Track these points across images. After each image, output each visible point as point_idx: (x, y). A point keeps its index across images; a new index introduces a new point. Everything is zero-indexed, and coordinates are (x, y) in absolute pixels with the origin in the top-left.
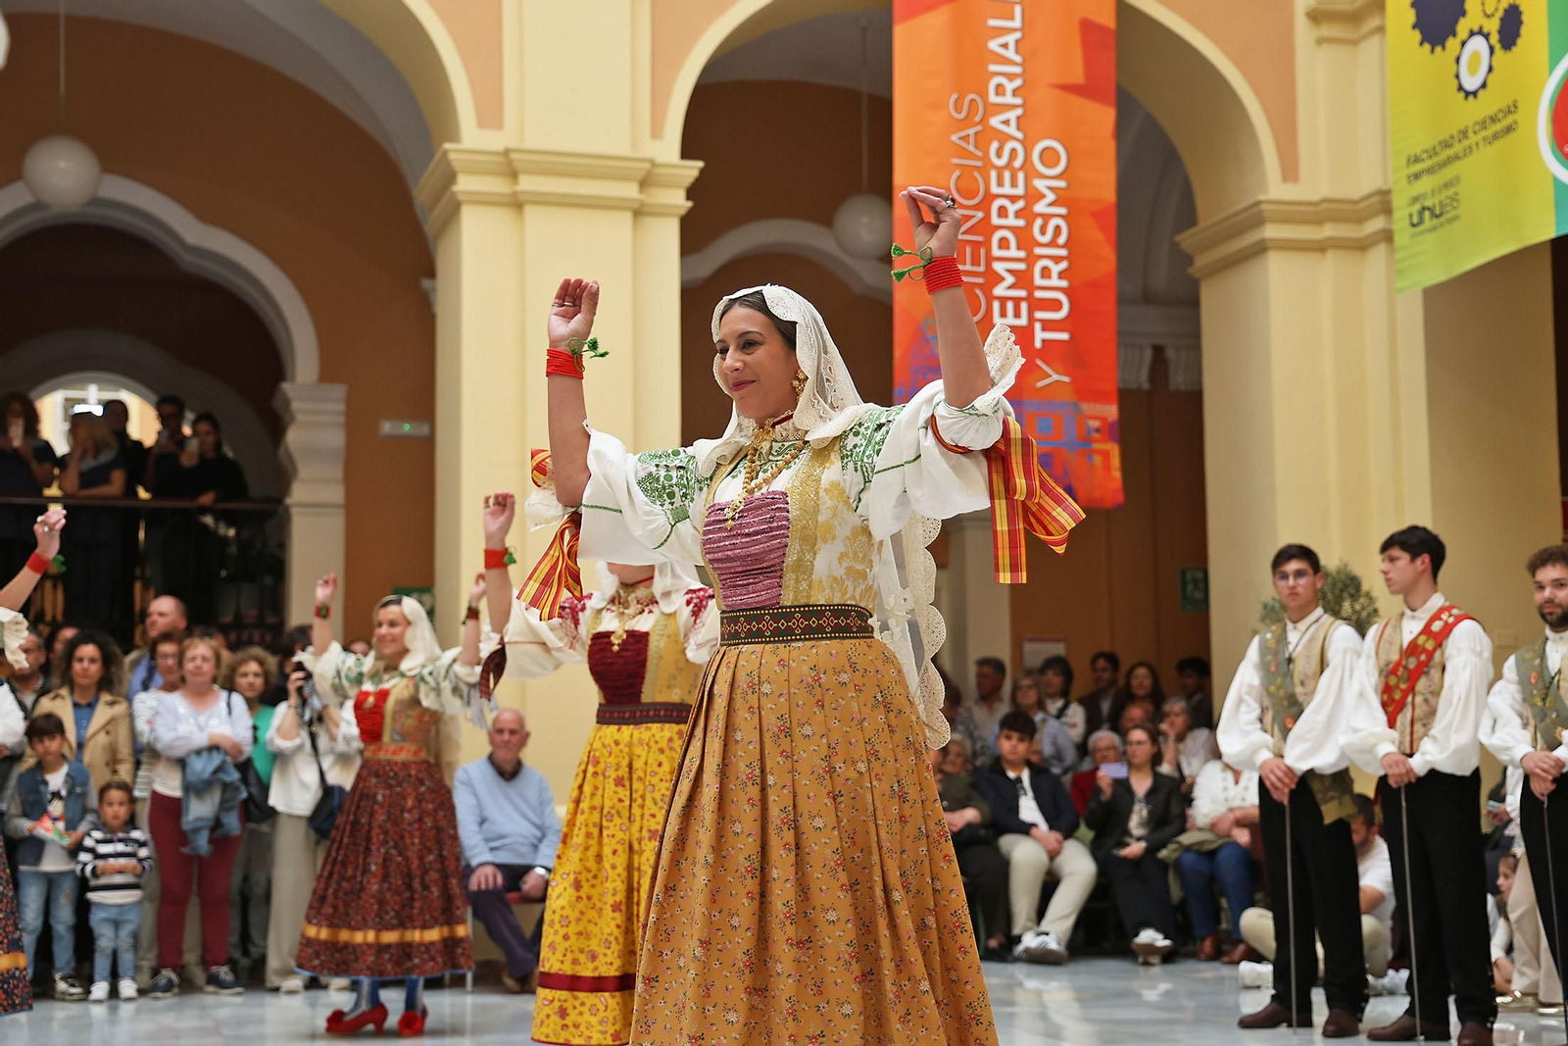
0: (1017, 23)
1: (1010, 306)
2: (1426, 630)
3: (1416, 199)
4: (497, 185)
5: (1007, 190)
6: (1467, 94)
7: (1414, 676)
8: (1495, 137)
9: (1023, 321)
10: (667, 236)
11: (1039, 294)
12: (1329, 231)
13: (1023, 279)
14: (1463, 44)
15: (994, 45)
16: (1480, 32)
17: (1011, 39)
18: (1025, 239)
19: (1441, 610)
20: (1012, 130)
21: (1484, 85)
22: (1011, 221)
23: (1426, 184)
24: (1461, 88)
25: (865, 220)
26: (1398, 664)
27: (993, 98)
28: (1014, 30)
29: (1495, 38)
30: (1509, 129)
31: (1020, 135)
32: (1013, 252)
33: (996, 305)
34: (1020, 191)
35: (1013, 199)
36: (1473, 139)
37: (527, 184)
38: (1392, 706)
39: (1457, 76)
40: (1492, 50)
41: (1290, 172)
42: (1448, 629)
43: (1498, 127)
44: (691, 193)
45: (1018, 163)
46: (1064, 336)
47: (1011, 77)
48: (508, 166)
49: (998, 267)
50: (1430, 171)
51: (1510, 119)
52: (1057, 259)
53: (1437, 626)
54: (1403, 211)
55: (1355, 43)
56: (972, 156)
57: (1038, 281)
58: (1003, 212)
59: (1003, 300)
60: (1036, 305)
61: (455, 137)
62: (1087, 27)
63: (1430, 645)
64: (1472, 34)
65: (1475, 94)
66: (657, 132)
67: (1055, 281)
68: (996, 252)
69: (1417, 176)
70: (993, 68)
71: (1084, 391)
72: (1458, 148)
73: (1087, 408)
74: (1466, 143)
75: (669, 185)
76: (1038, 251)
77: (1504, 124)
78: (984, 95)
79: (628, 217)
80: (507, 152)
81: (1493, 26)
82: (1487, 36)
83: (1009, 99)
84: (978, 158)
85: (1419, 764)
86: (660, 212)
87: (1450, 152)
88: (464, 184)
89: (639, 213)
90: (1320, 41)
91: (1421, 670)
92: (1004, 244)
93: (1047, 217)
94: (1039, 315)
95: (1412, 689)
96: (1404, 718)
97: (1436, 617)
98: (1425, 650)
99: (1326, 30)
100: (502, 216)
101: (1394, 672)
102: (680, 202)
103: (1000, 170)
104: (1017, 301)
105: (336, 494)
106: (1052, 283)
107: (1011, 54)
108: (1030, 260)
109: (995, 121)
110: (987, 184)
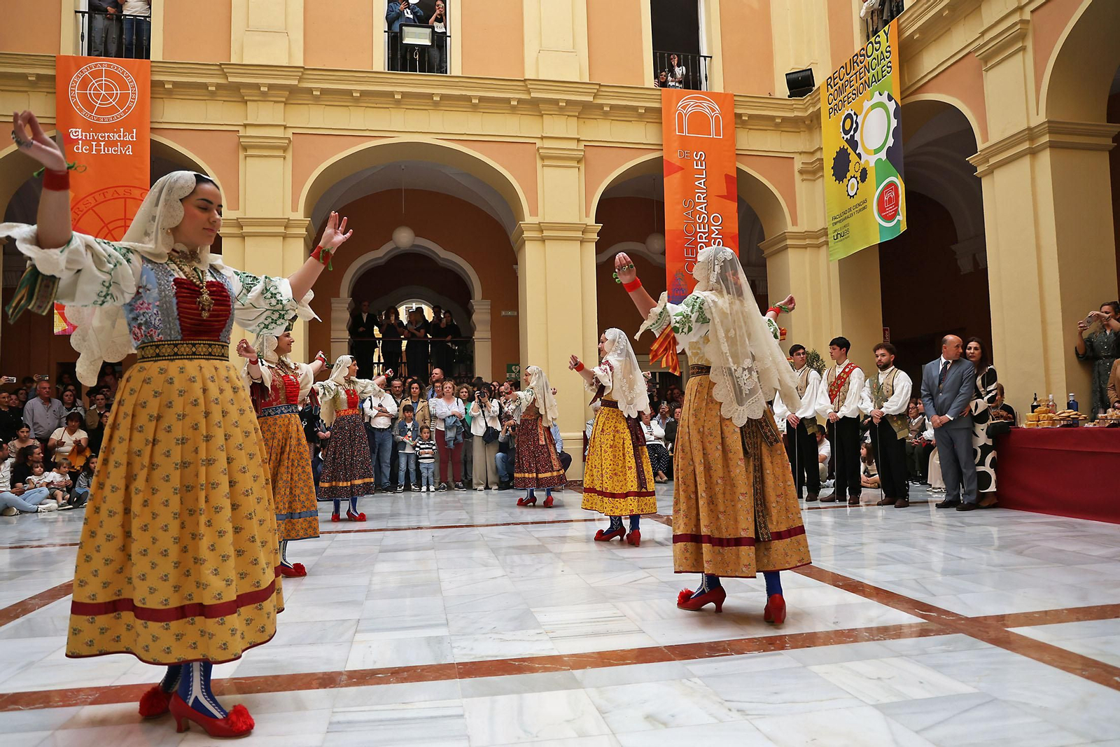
0: (704, 176)
2: (844, 371)
3: (836, 231)
4: (536, 234)
5: (702, 230)
6: (851, 196)
7: (839, 386)
8: (860, 210)
12: (808, 242)
14: (849, 180)
15: (696, 183)
16: (854, 177)
17: (702, 181)
19: (848, 364)
20: (704, 211)
21: (856, 194)
22: (704, 240)
23: (838, 226)
24: (848, 195)
25: (656, 241)
26: (835, 382)
27: (697, 201)
28: (704, 178)
29: (859, 179)
30: (864, 208)
31: (706, 212)
34: (707, 230)
35: (704, 233)
36: (853, 211)
37: (546, 233)
38: (832, 396)
39: (847, 191)
40: (858, 182)
41: (795, 223)
42: (851, 371)
43: (861, 207)
44: (599, 234)
45: (706, 222)
47: (702, 193)
48: (540, 228)
50: (839, 222)
51: (865, 204)
53: (847, 370)
54: (831, 234)
55: (815, 181)
56: (690, 219)
58: (701, 238)
61: (523, 219)
62: (727, 176)
63: (845, 377)
64: (851, 177)
65: (853, 196)
66: (587, 215)
69: (836, 223)
70: (696, 191)
72: (848, 214)
74: (851, 212)
75: (592, 232)
77: (862, 206)
78: (694, 200)
79: (579, 243)
80: (540, 223)
81: (858, 175)
82: (856, 178)
83: (702, 201)
84: (692, 220)
85: (840, 415)
86: (589, 241)
87: (845, 215)
88: (526, 234)
89: (582, 241)
90: (803, 180)
91: (842, 384)
93: (715, 239)
95: (839, 391)
96: (836, 400)
97: (847, 367)
98: (843, 378)
99: (805, 177)
100: (538, 244)
101: (833, 385)
102: (595, 237)
103: (700, 224)
105: (488, 335)
107: (702, 186)
109: (698, 208)
110: (696, 228)
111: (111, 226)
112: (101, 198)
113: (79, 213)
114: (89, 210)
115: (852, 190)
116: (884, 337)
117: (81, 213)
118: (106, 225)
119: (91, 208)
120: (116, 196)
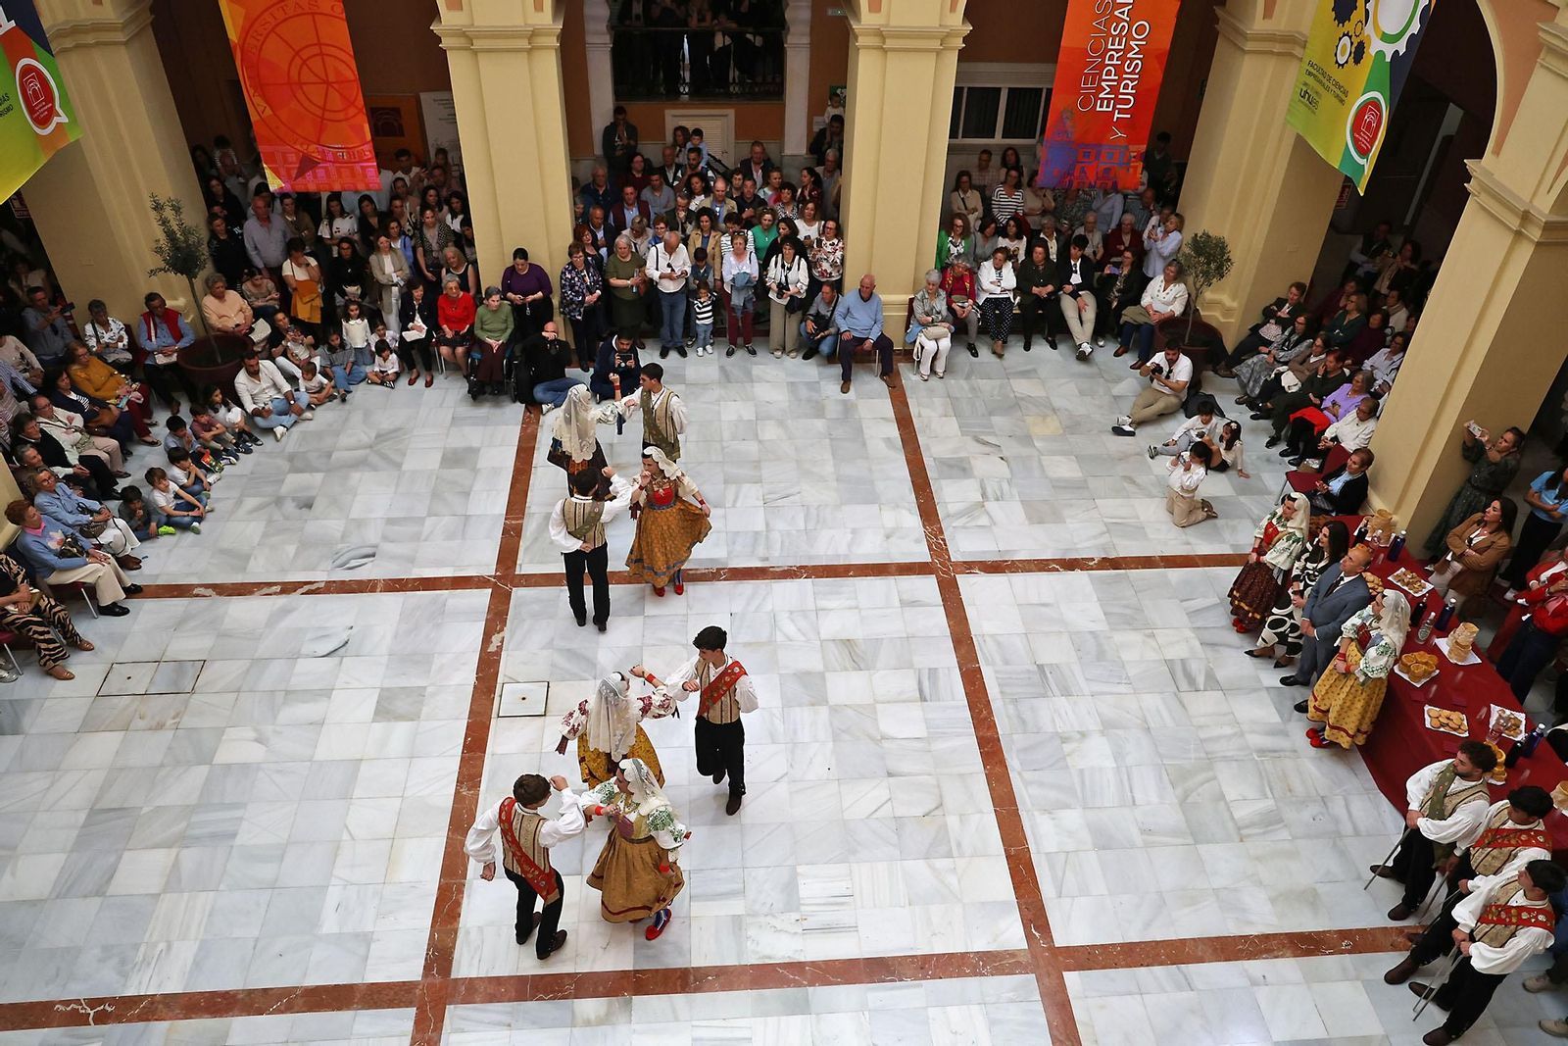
1: (1106, 102)
3: (1306, 84)
4: (874, 41)
5: (1116, 47)
6: (1339, 65)
8: (1337, 96)
9: (1110, 109)
10: (953, 58)
11: (1120, 96)
13: (1114, 90)
18: (1119, 70)
20: (1125, 17)
22: (1115, 62)
24: (1337, 62)
27: (1118, 1)
30: (1342, 100)
31: (1128, 19)
32: (1113, 77)
33: (1099, 102)
34: (1122, 47)
35: (1117, 51)
37: (889, 42)
39: (1336, 55)
40: (1350, 54)
41: (1268, 13)
43: (1340, 92)
44: (965, 40)
45: (1123, 34)
46: (1129, 116)
48: (880, 34)
49: (1103, 84)
50: (1314, 77)
51: (1344, 96)
52: (1132, 80)
56: (1102, 31)
57: (1121, 91)
58: (1111, 58)
59: (1102, 99)
60: (1118, 101)
61: (858, 19)
65: (1343, 65)
66: (953, 9)
67: (1130, 91)
68: (1104, 77)
71: (1131, 141)
72: (1326, 82)
73: (1131, 148)
75: (957, 36)
76: (1124, 76)
77: (1341, 96)
79: (935, 54)
80: (881, 26)
81: (1355, 43)
83: (1126, 1)
84: (1105, 32)
86: (952, 49)
87: (1322, 78)
88: (861, 41)
89: (938, 53)
92: (1109, 73)
93: (1133, 60)
94: (1118, 106)
100: (877, 54)
102: (959, 44)
103: (1114, 37)
104: (1109, 100)
105: (806, 40)
106: (1128, 92)
108: (1119, 82)
109: (1116, 13)
110: (1107, 44)
111: (305, 54)
112: (280, 16)
113: (259, 37)
114: (270, 32)
115: (1343, 55)
116: (1341, 196)
117: (261, 38)
118: (297, 53)
119: (272, 30)
120: (300, 11)
